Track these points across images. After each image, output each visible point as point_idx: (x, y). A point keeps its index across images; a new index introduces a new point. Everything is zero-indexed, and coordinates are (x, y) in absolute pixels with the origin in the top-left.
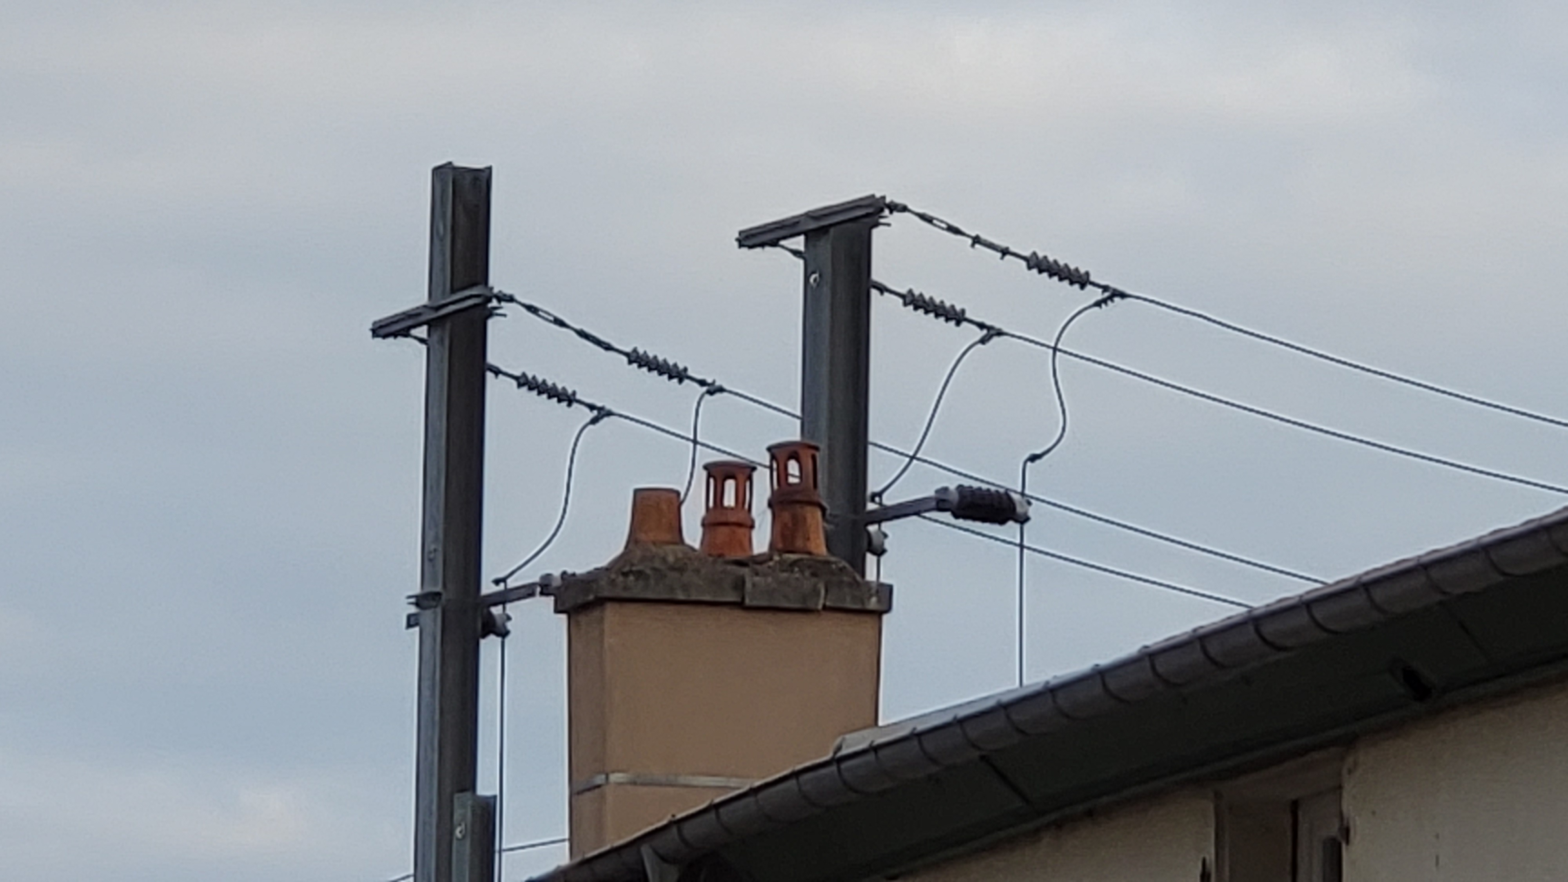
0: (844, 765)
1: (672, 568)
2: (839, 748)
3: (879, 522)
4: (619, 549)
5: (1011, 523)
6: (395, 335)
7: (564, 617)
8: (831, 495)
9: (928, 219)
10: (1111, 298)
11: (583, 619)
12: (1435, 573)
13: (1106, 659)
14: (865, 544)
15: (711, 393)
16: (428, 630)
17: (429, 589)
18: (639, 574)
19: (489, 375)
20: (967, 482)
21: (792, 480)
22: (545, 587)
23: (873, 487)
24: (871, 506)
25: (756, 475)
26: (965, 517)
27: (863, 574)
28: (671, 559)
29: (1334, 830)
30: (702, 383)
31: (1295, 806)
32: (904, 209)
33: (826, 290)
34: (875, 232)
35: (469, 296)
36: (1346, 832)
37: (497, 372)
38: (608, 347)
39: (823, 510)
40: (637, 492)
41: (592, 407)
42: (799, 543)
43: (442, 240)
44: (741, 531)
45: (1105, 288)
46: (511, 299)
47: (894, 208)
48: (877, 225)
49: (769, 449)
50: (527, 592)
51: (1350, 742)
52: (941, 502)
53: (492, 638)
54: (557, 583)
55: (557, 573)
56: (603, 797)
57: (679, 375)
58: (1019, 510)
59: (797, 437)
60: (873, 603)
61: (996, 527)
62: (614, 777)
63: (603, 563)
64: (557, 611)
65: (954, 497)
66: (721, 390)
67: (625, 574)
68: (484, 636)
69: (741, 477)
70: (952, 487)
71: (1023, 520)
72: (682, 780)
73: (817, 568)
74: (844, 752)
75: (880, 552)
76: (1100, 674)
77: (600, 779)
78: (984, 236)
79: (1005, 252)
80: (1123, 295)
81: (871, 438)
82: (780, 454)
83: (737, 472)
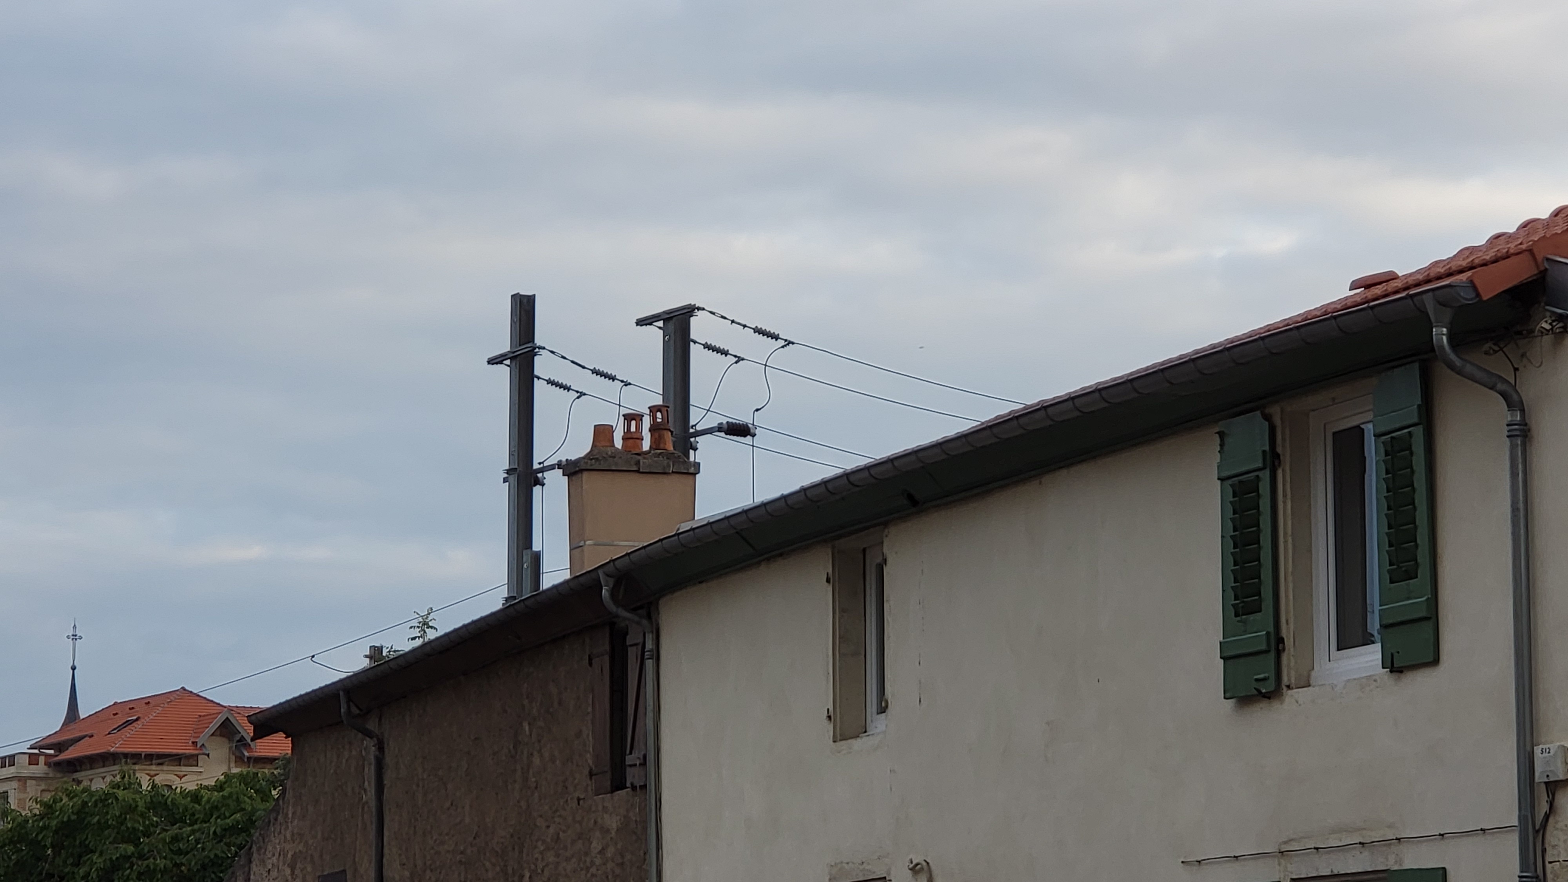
0: (680, 536)
1: (610, 457)
2: (678, 529)
3: (695, 437)
4: (589, 450)
5: (749, 437)
6: (497, 363)
7: (566, 478)
8: (675, 428)
9: (713, 313)
10: (788, 344)
11: (574, 478)
12: (920, 455)
13: (786, 492)
14: (689, 446)
15: (626, 385)
16: (512, 482)
17: (512, 467)
18: (597, 459)
19: (535, 379)
20: (730, 420)
21: (659, 420)
22: (559, 465)
23: (692, 423)
24: (691, 431)
25: (644, 418)
26: (730, 434)
27: (688, 458)
28: (610, 453)
29: (879, 560)
30: (622, 381)
31: (864, 550)
32: (703, 309)
33: (672, 342)
34: (692, 319)
35: (527, 347)
36: (885, 561)
37: (539, 378)
38: (584, 367)
39: (672, 432)
40: (595, 426)
41: (577, 392)
42: (662, 446)
43: (515, 323)
44: (638, 441)
45: (786, 340)
46: (544, 348)
47: (699, 309)
48: (692, 316)
49: (649, 408)
50: (552, 467)
51: (886, 524)
52: (720, 428)
53: (538, 486)
54: (564, 463)
55: (564, 460)
56: (583, 551)
57: (613, 378)
58: (752, 431)
59: (660, 402)
60: (692, 470)
61: (742, 438)
62: (588, 543)
63: (582, 455)
64: (564, 475)
65: (726, 426)
66: (630, 384)
67: (591, 459)
68: (535, 485)
69: (638, 419)
70: (725, 422)
71: (753, 435)
72: (615, 543)
73: (669, 456)
74: (681, 531)
75: (695, 449)
76: (784, 498)
77: (582, 543)
78: (736, 320)
79: (745, 326)
80: (793, 343)
81: (691, 403)
82: (653, 410)
83: (636, 417)
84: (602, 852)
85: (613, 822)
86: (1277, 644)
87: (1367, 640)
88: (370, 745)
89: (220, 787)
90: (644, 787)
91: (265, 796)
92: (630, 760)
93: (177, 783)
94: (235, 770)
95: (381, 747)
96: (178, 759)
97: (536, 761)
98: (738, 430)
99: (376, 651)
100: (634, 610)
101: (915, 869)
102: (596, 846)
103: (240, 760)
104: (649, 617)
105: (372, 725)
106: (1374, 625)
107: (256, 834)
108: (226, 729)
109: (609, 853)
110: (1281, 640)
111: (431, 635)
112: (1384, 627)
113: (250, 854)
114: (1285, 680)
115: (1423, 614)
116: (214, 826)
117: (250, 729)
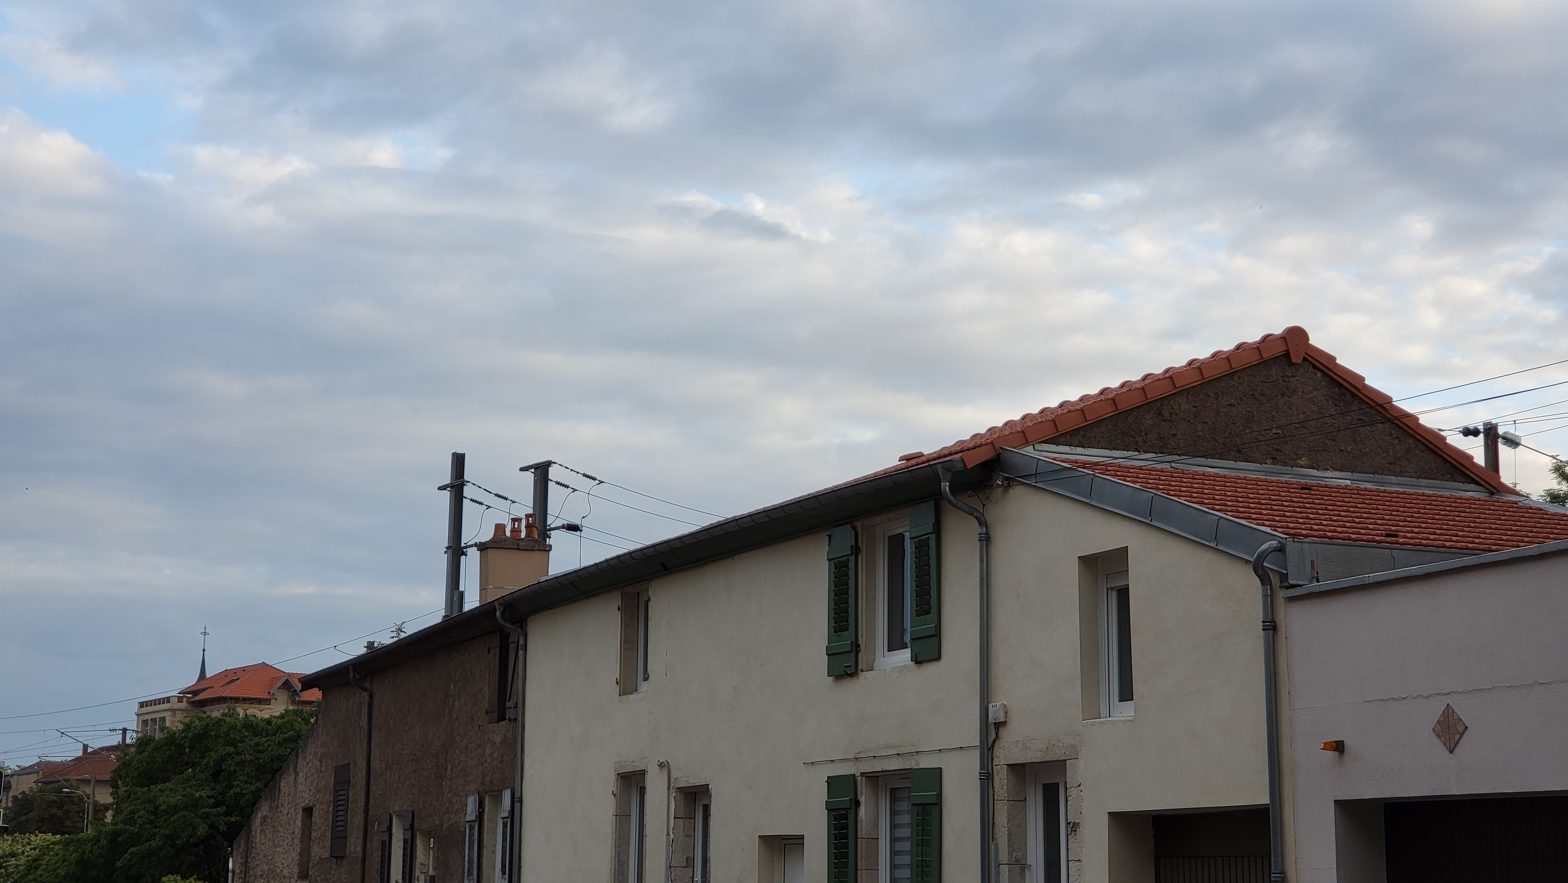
0: (540, 584)
1: (503, 541)
2: (539, 580)
3: (550, 531)
4: (492, 537)
5: (578, 532)
6: (443, 489)
7: (479, 552)
8: (539, 526)
9: (561, 465)
10: (601, 483)
11: (483, 552)
12: (669, 543)
13: (597, 561)
14: (546, 536)
15: (513, 503)
16: (449, 554)
17: (449, 545)
18: (496, 542)
19: (464, 498)
20: (569, 523)
21: (530, 522)
22: (476, 545)
23: (548, 524)
24: (548, 528)
25: (522, 521)
26: (569, 530)
27: (546, 543)
28: (503, 539)
29: (647, 599)
30: (511, 501)
31: (638, 593)
32: (556, 463)
33: (539, 481)
34: (550, 468)
35: (459, 482)
36: (649, 599)
37: (466, 498)
38: (490, 493)
39: (537, 528)
40: (496, 524)
41: (487, 506)
42: (532, 535)
43: (454, 468)
44: (519, 533)
45: (600, 481)
46: (469, 482)
47: (554, 463)
48: (550, 466)
49: (525, 515)
50: (471, 546)
51: (650, 580)
52: (563, 527)
53: (463, 556)
54: (478, 544)
55: (478, 542)
56: (487, 591)
57: (506, 499)
58: (580, 528)
59: (531, 512)
60: (547, 549)
61: (575, 532)
62: (490, 587)
63: (488, 540)
64: (478, 550)
65: (566, 526)
66: (515, 502)
67: (493, 542)
68: (462, 556)
69: (519, 521)
70: (566, 524)
71: (581, 531)
72: (505, 587)
73: (536, 541)
74: (540, 581)
75: (550, 538)
76: (596, 564)
77: (487, 587)
80: (603, 482)
81: (548, 513)
82: (528, 516)
83: (519, 520)
84: (491, 755)
85: (498, 739)
86: (856, 648)
87: (904, 646)
88: (365, 695)
89: (282, 716)
90: (515, 720)
91: (307, 722)
92: (508, 704)
93: (259, 714)
94: (291, 708)
95: (371, 696)
96: (260, 701)
97: (457, 705)
98: (573, 528)
99: (370, 645)
100: (513, 623)
101: (661, 765)
102: (488, 751)
103: (294, 702)
104: (522, 627)
105: (367, 685)
106: (907, 638)
107: (301, 743)
108: (287, 685)
109: (495, 755)
110: (858, 646)
111: (403, 635)
112: (913, 639)
113: (297, 754)
114: (860, 667)
115: (933, 633)
116: (278, 738)
117: (300, 685)
